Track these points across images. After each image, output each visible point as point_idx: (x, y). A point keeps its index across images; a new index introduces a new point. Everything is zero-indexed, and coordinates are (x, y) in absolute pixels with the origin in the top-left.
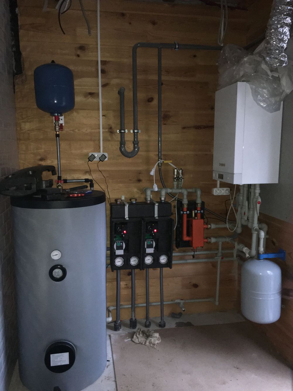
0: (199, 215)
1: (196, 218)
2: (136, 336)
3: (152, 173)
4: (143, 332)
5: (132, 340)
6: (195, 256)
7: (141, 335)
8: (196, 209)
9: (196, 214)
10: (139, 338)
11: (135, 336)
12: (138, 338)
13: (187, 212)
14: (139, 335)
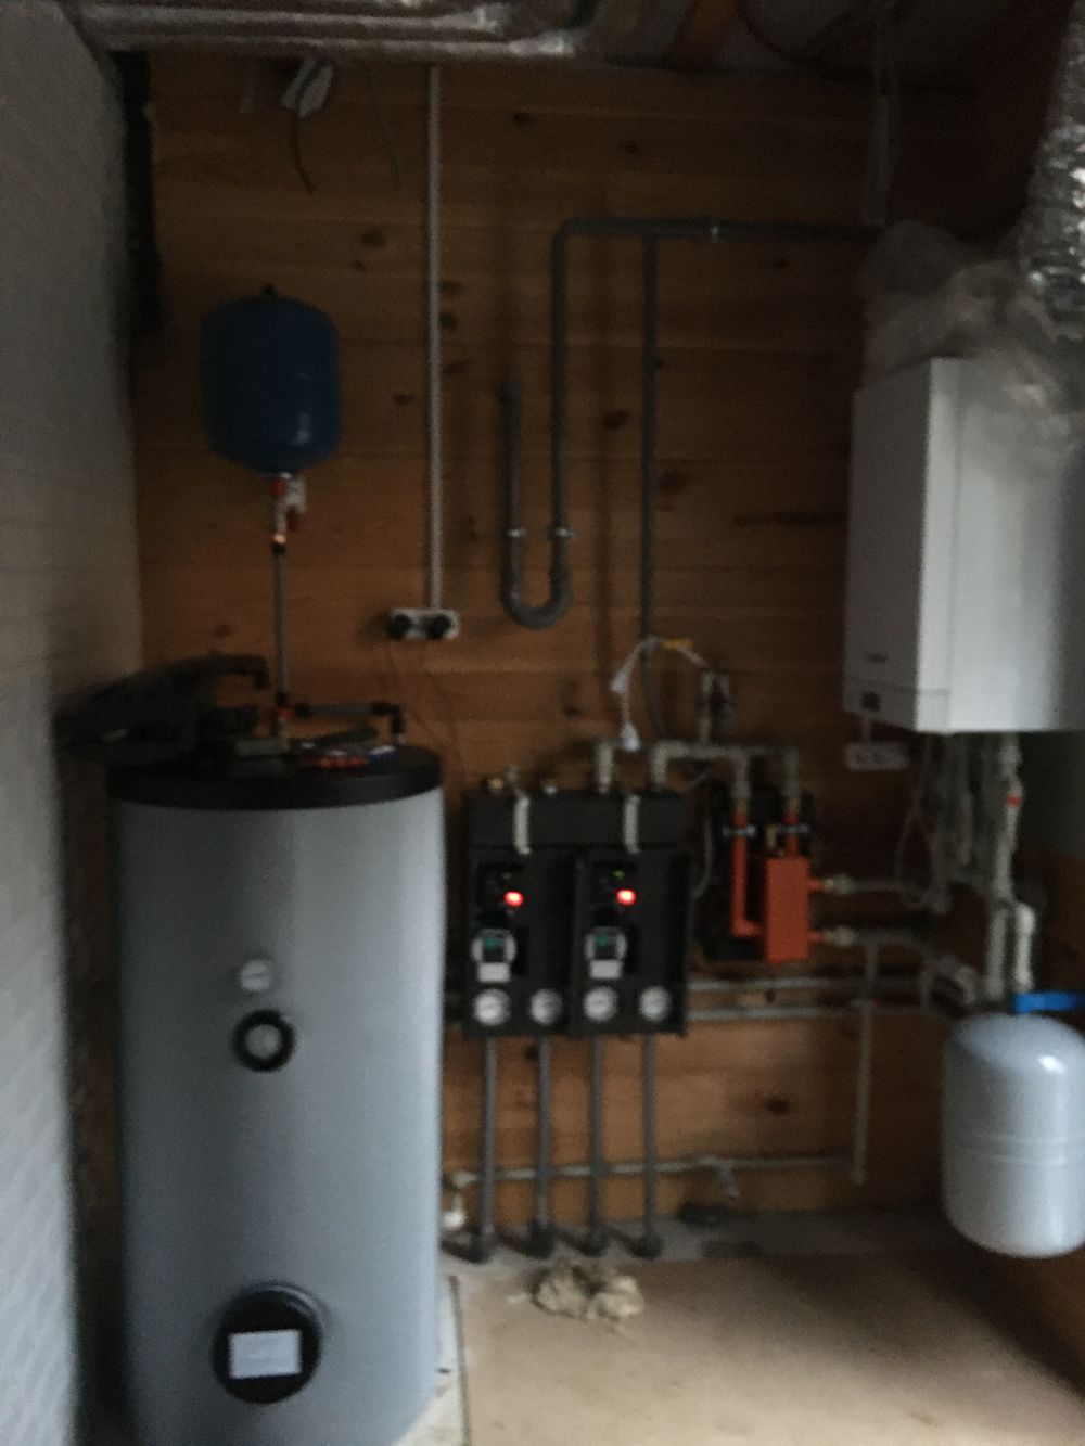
0: (793, 844)
1: (781, 852)
2: (551, 1284)
3: (620, 684)
4: (578, 1274)
5: (534, 1301)
6: (777, 996)
7: (569, 1283)
8: (779, 817)
10: (562, 1293)
11: (546, 1287)
12: (555, 1291)
13: (745, 827)
14: (562, 1282)
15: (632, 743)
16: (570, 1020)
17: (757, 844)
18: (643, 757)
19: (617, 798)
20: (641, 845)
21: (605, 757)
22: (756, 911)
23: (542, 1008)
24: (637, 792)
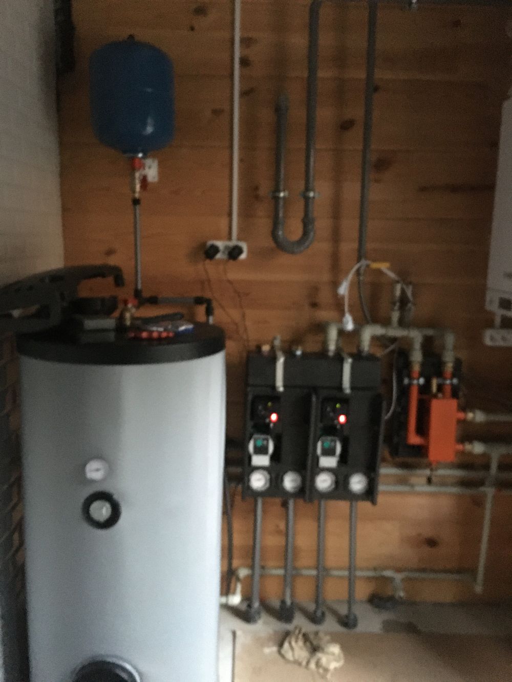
0: (448, 389)
1: (440, 395)
2: (290, 643)
3: (343, 290)
4: (306, 638)
5: (279, 652)
6: (434, 479)
7: (301, 643)
8: (440, 374)
9: (440, 388)
10: (297, 650)
11: (286, 645)
12: (292, 648)
13: (418, 379)
14: (296, 642)
15: (350, 326)
16: (306, 491)
17: (425, 390)
18: (356, 333)
19: (339, 359)
20: (353, 388)
21: (333, 334)
22: (423, 428)
23: (290, 482)
24: (351, 355)
